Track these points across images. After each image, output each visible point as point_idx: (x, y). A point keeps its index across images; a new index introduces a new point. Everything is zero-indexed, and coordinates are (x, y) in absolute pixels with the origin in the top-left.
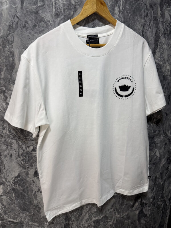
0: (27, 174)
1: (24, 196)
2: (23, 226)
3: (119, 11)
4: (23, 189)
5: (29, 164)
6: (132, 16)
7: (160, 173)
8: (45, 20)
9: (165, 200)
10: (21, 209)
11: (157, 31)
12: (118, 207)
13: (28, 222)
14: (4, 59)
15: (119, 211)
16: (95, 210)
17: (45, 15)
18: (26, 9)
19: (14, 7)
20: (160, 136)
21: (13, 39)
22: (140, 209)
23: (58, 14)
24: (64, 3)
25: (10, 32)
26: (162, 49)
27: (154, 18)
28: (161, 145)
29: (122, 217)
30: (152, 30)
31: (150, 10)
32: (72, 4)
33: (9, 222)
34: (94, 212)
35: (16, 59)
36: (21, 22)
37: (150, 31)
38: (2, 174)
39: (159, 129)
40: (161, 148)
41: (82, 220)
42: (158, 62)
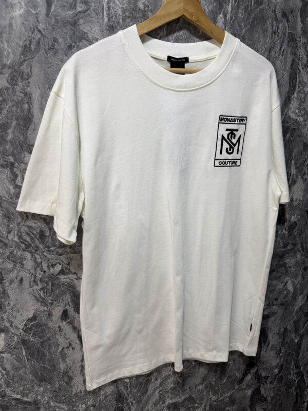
0: (49, 315)
1: (42, 354)
2: (39, 408)
3: (225, 23)
4: (42, 342)
5: (53, 297)
6: (248, 33)
7: (294, 322)
8: (90, 37)
9: (301, 372)
10: (36, 379)
11: (293, 61)
12: (213, 381)
13: (48, 402)
14: (13, 106)
15: (216, 388)
16: (172, 386)
17: (89, 29)
18: (55, 16)
19: (34, 12)
20: (295, 253)
21: (31, 70)
22: (254, 387)
23: (112, 26)
24: (124, 6)
25: (26, 57)
26: (302, 93)
27: (288, 36)
28: (296, 270)
29: (221, 401)
30: (286, 59)
31: (282, 21)
32: (140, 10)
33: (14, 401)
34: (169, 389)
35: (34, 106)
36: (46, 39)
37: (281, 61)
38: (5, 313)
39: (294, 241)
40: (296, 276)
41: (147, 403)
42: (294, 118)
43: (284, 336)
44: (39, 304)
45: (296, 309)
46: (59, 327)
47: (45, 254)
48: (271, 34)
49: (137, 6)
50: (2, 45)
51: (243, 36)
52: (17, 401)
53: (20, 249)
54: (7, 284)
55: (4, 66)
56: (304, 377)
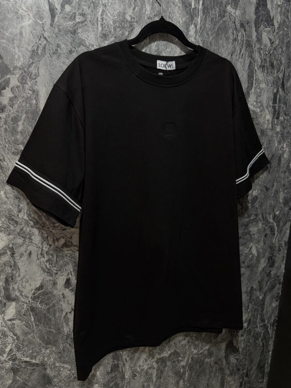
43: (251, 294)
44: (46, 274)
45: (260, 270)
46: (63, 294)
47: (51, 229)
48: (232, 41)
49: (125, 18)
50: (14, 50)
51: (210, 42)
52: (26, 364)
53: (29, 225)
54: (18, 258)
55: (15, 68)
56: (269, 329)
